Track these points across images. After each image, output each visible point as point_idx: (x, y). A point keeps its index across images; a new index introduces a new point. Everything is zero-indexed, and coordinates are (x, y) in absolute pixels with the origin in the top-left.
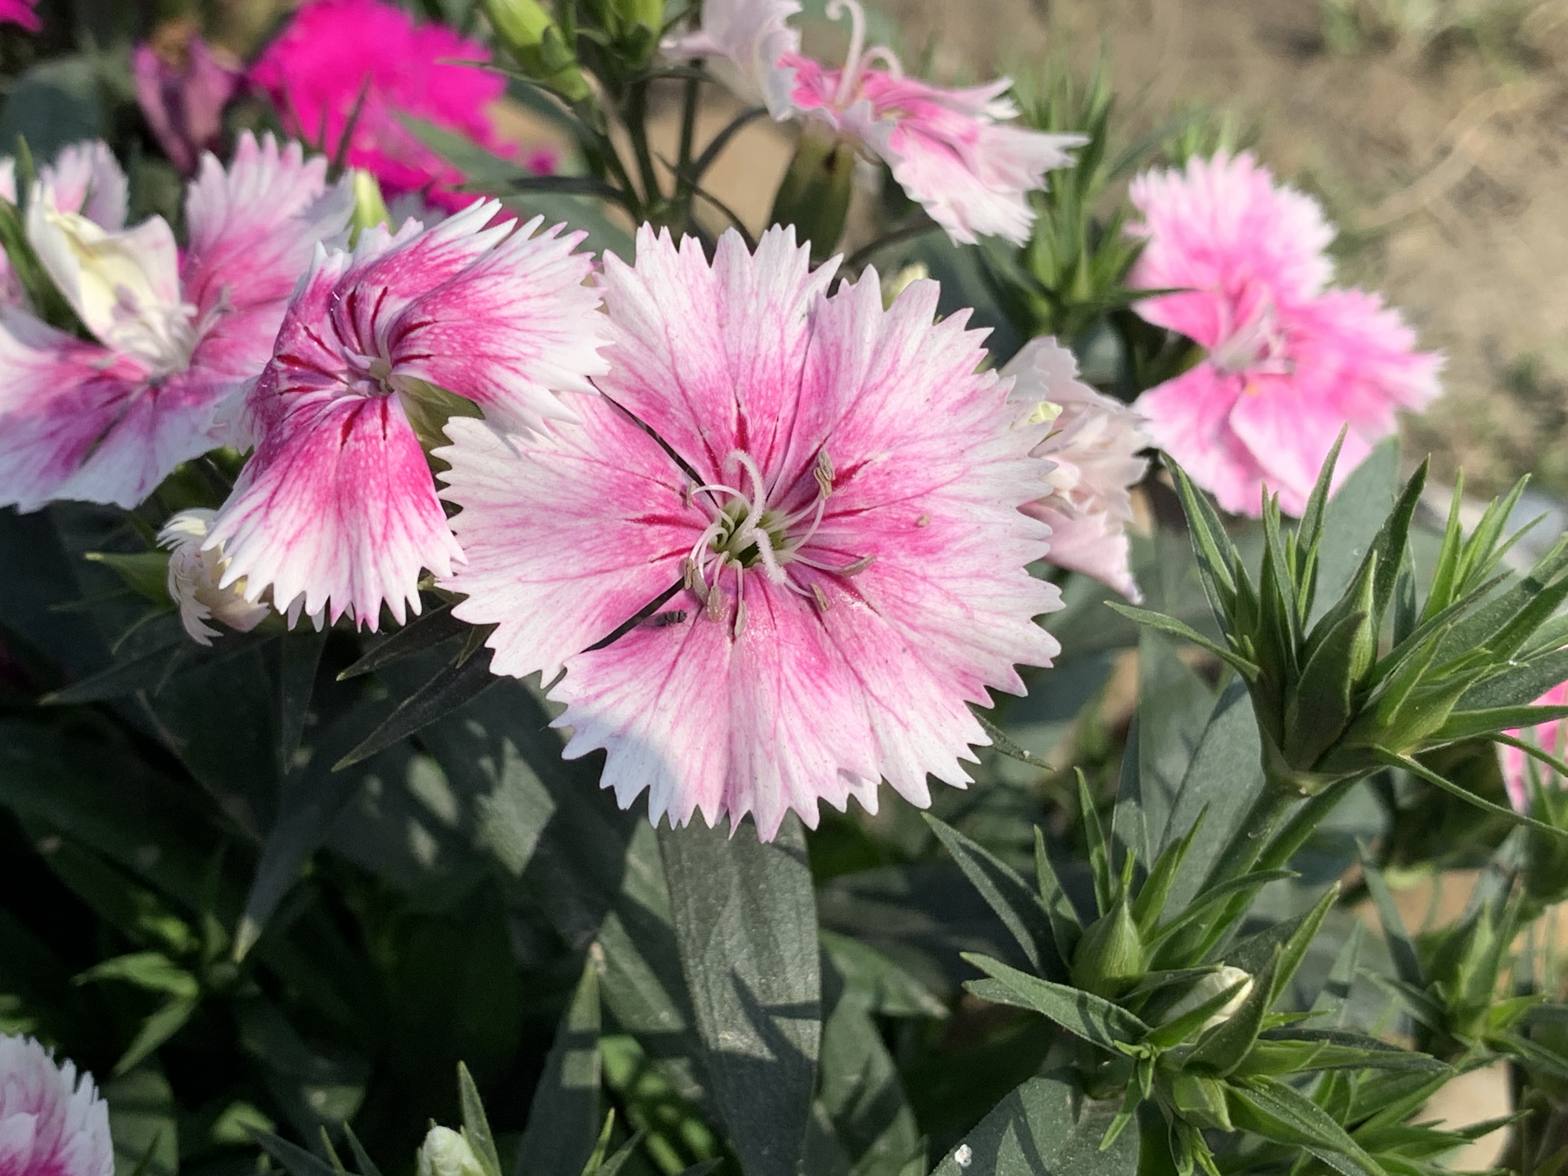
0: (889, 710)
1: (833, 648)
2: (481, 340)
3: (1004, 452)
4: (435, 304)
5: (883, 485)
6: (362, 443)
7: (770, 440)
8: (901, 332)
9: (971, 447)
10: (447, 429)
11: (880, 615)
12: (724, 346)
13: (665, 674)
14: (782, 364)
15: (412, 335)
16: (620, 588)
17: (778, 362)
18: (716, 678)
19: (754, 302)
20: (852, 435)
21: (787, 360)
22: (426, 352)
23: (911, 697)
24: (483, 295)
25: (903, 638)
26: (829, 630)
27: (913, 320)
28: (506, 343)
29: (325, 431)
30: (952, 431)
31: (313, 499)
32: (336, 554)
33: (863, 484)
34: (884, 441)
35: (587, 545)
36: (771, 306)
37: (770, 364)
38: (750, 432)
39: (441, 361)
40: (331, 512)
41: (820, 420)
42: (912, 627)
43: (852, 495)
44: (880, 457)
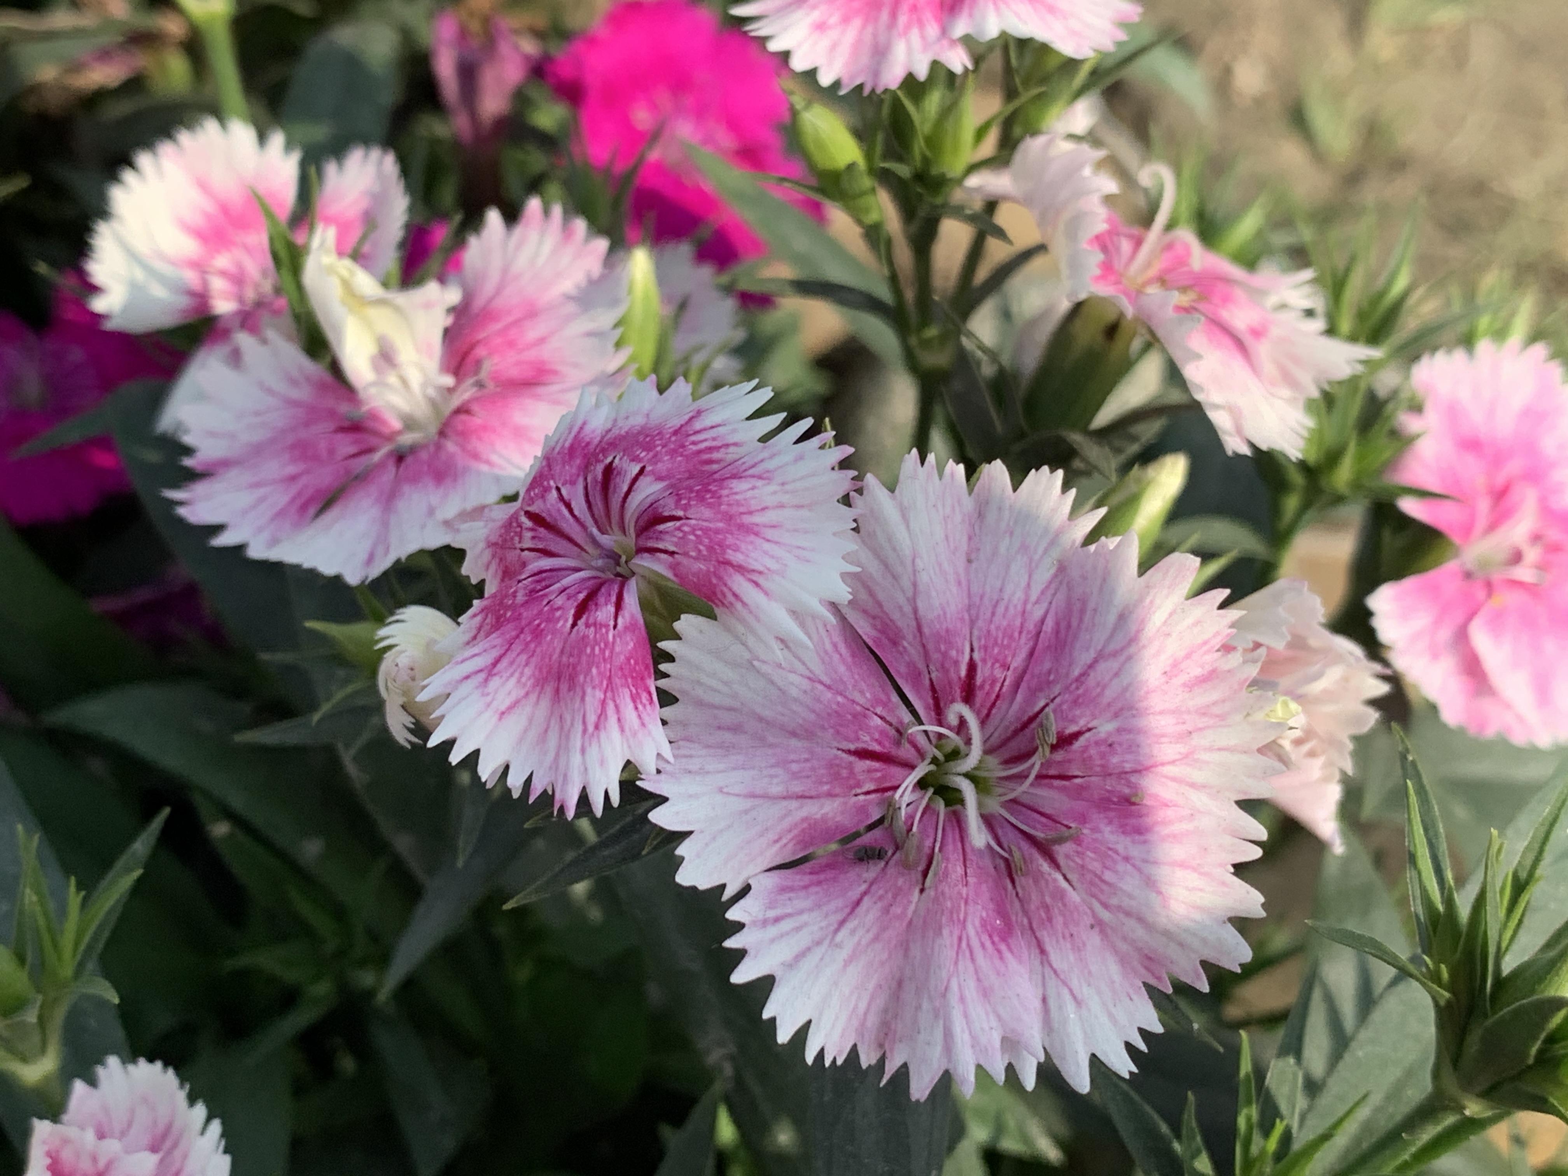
0: (1065, 983)
1: (1020, 914)
2: (729, 547)
3: (1232, 742)
4: (690, 499)
5: (1103, 756)
6: (592, 629)
7: (997, 689)
8: (1151, 602)
9: (1200, 729)
10: (677, 625)
11: (1074, 889)
12: (969, 581)
13: (847, 910)
14: (1024, 612)
15: (661, 527)
16: (818, 816)
17: (1020, 608)
18: (897, 924)
19: (1007, 541)
20: (1080, 700)
21: (1029, 607)
22: (672, 548)
23: (1090, 973)
24: (737, 497)
25: (1094, 915)
26: (1020, 895)
27: (1165, 592)
28: (752, 554)
29: (558, 609)
30: (1183, 709)
31: (533, 675)
32: (546, 731)
33: (1083, 752)
34: (1113, 709)
35: (794, 767)
36: (1024, 548)
37: (1012, 611)
38: (979, 680)
39: (685, 561)
40: (549, 690)
41: (1052, 678)
42: (1105, 906)
43: (1069, 761)
44: (1105, 727)
